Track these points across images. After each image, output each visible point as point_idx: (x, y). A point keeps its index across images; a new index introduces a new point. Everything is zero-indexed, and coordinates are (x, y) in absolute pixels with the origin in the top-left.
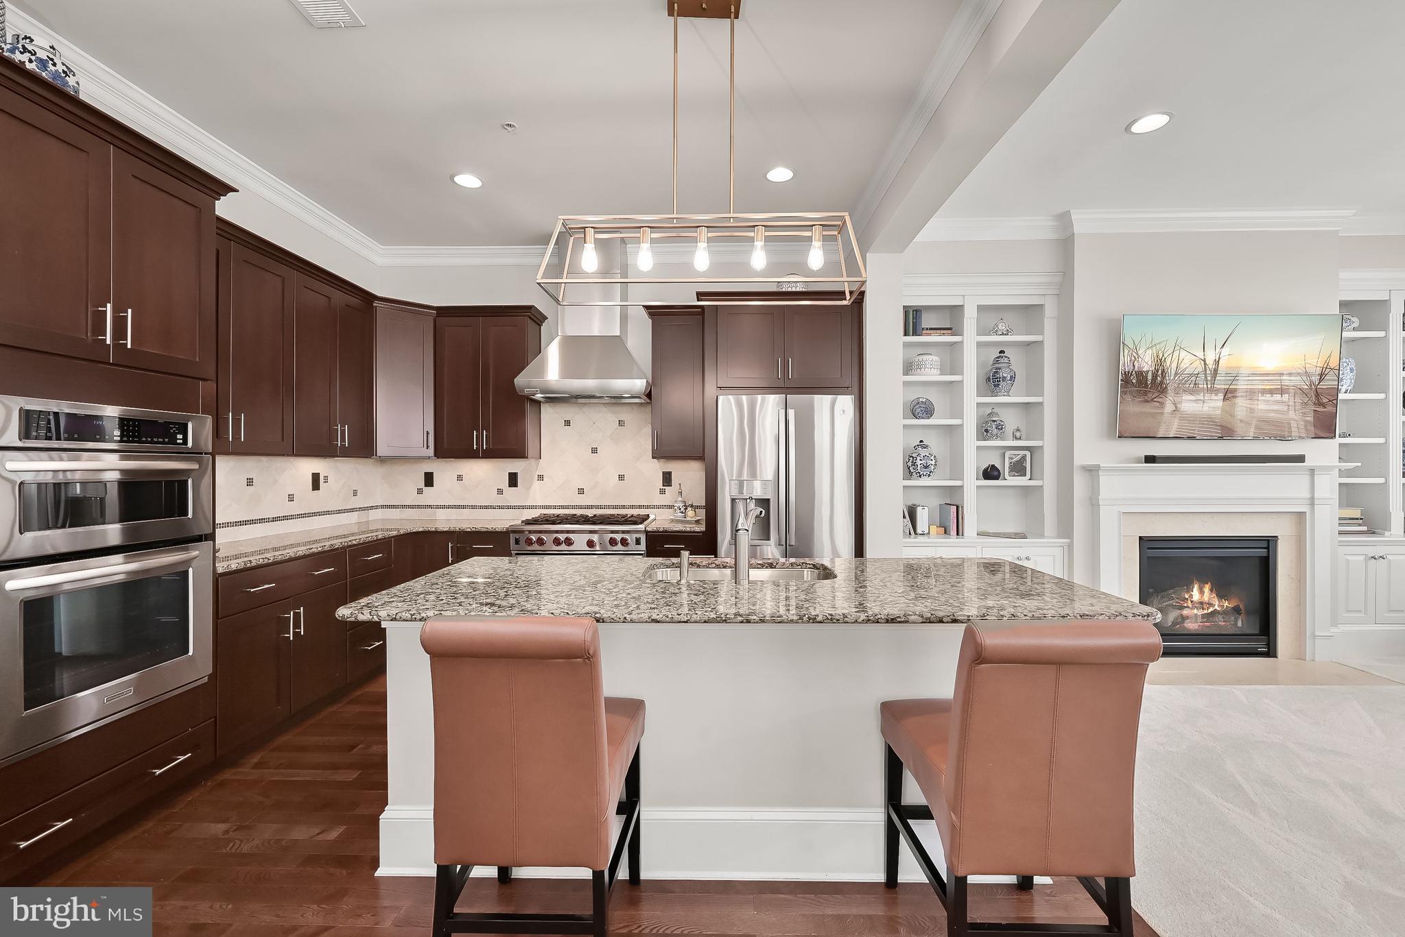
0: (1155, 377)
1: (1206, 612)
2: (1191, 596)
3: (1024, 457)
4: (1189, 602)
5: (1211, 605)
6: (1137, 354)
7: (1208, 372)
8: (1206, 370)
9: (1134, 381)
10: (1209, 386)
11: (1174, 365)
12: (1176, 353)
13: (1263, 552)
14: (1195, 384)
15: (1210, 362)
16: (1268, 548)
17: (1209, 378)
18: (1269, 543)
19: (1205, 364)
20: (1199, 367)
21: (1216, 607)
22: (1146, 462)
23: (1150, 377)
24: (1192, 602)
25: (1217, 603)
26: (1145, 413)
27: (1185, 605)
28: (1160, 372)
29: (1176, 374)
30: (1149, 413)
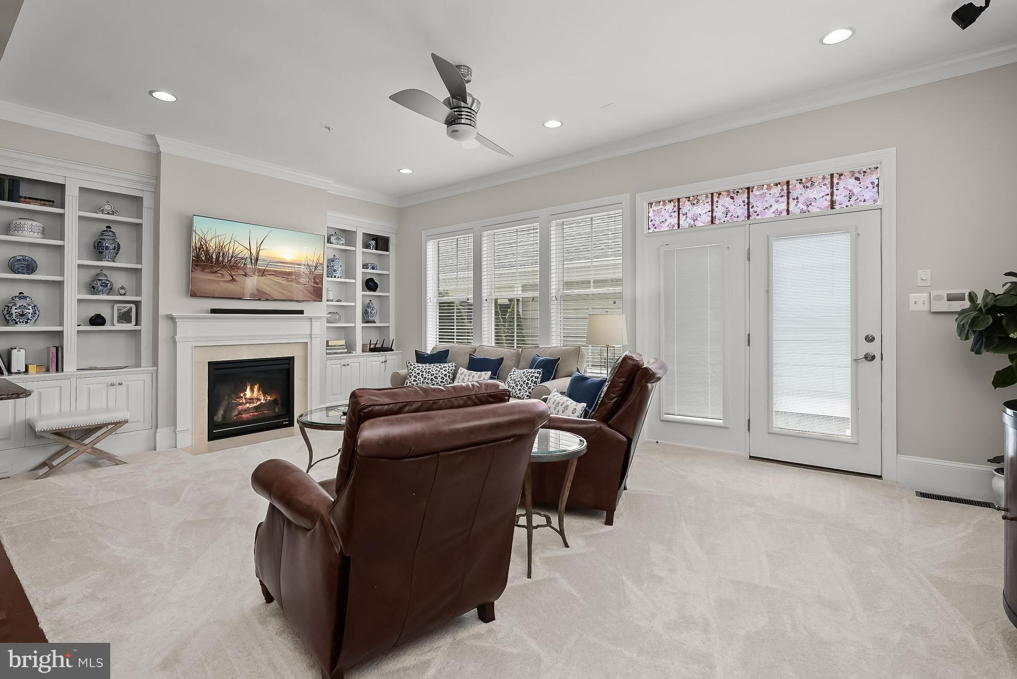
0: (218, 258)
1: (255, 405)
2: (245, 395)
3: (130, 309)
4: (244, 399)
5: (258, 399)
6: (205, 241)
7: (253, 258)
8: (251, 257)
9: (203, 258)
10: (253, 267)
11: (231, 251)
12: (232, 244)
13: (287, 366)
14: (245, 264)
15: (254, 252)
16: (289, 364)
17: (253, 262)
18: (290, 361)
19: (251, 252)
20: (246, 254)
21: (262, 401)
22: (211, 313)
23: (214, 256)
24: (245, 399)
25: (263, 398)
26: (212, 280)
27: (241, 402)
28: (221, 254)
29: (232, 257)
30: (215, 280)
